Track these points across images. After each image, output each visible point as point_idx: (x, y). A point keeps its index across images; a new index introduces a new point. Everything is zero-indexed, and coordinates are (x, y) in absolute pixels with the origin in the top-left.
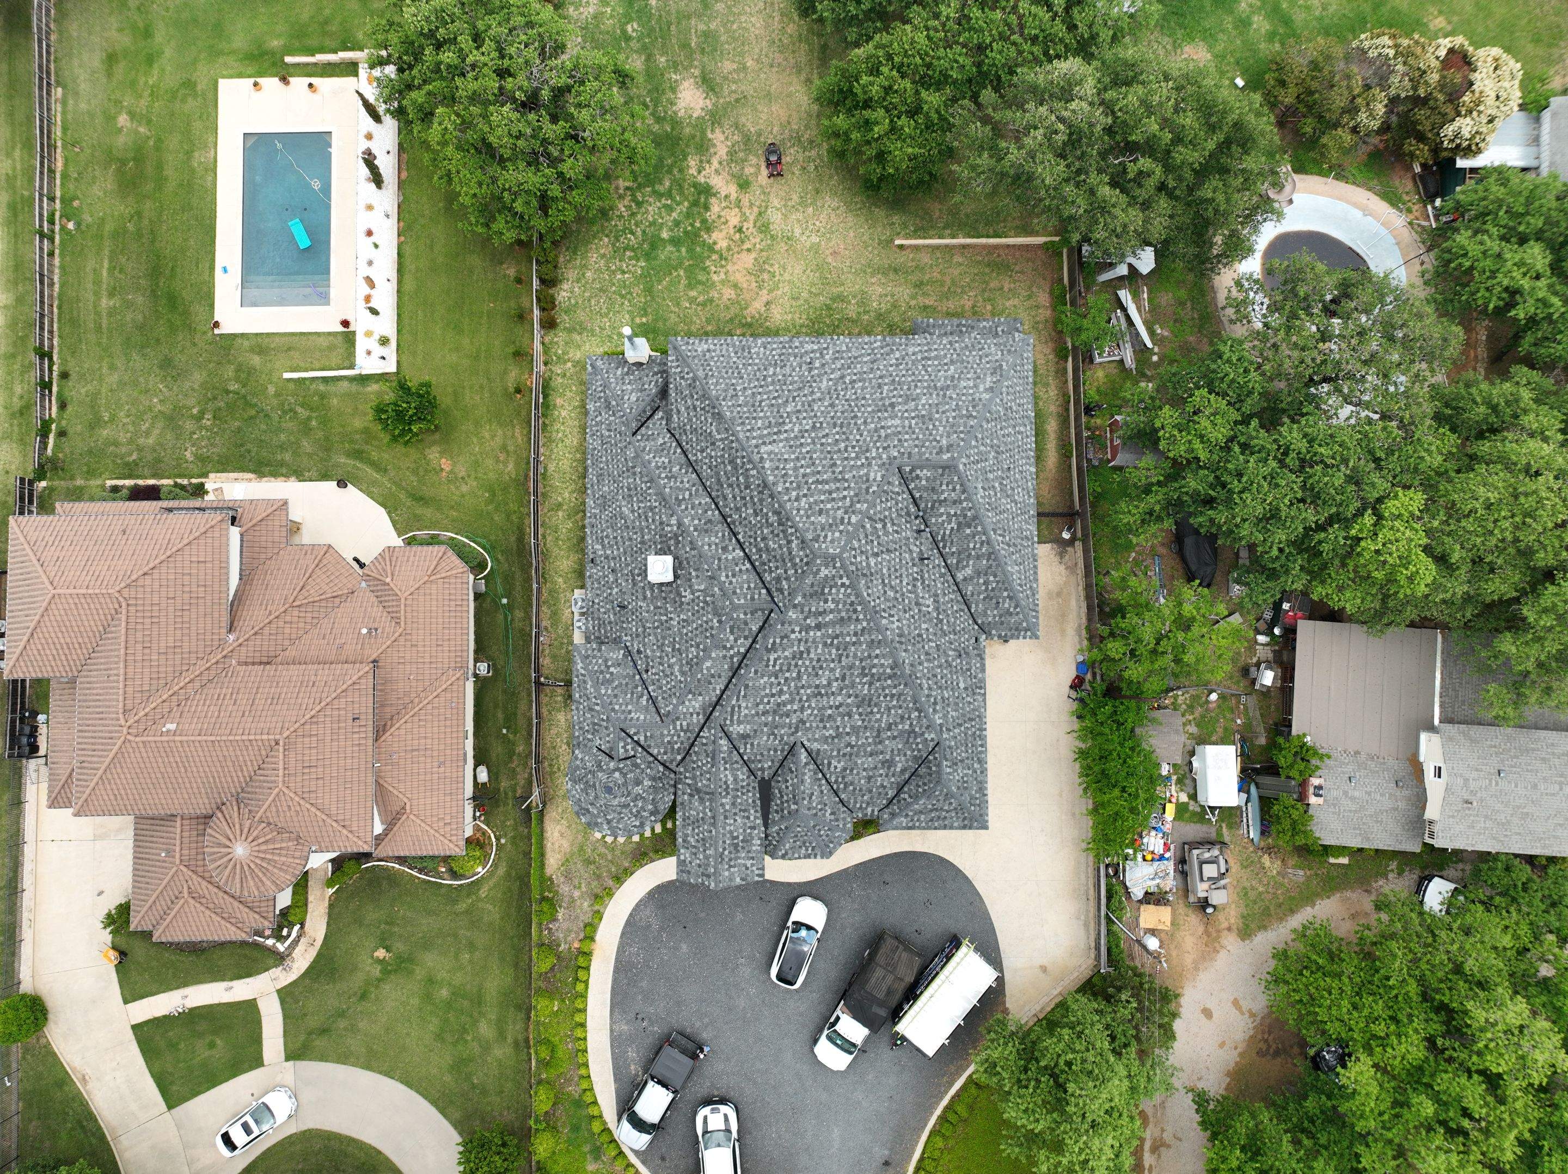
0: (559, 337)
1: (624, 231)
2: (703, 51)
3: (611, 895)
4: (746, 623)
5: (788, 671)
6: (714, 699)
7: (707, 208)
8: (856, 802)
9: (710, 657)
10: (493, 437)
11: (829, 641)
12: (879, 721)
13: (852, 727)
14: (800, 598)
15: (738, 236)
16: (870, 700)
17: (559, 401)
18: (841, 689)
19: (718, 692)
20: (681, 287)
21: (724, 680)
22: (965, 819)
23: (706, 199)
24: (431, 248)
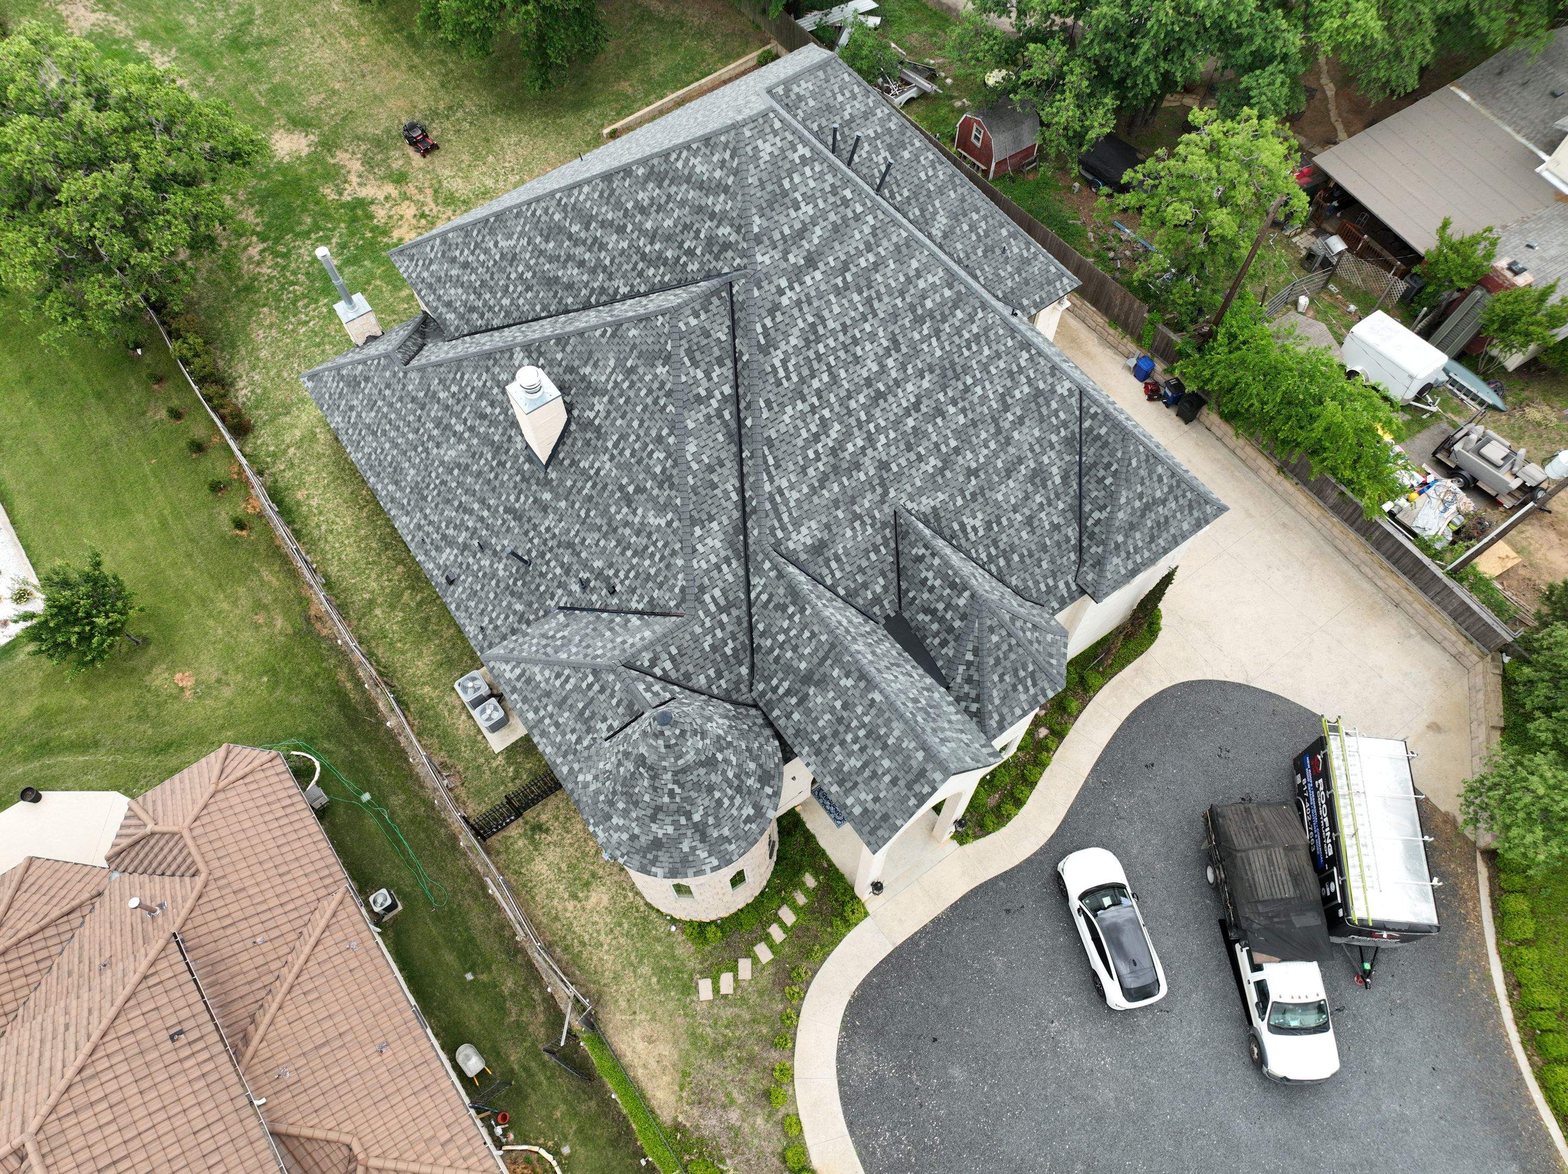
0: (264, 439)
1: (282, 288)
2: (278, 103)
3: (788, 1073)
4: (707, 335)
5: (813, 377)
6: (736, 514)
7: (371, 217)
8: (1037, 583)
9: (689, 433)
10: (235, 603)
11: (839, 281)
12: (984, 398)
13: (957, 433)
14: (757, 220)
15: (423, 222)
16: (952, 364)
17: (300, 495)
18: (903, 367)
19: (734, 497)
20: (387, 295)
21: (730, 466)
22: (1191, 507)
23: (364, 210)
24: (39, 452)
